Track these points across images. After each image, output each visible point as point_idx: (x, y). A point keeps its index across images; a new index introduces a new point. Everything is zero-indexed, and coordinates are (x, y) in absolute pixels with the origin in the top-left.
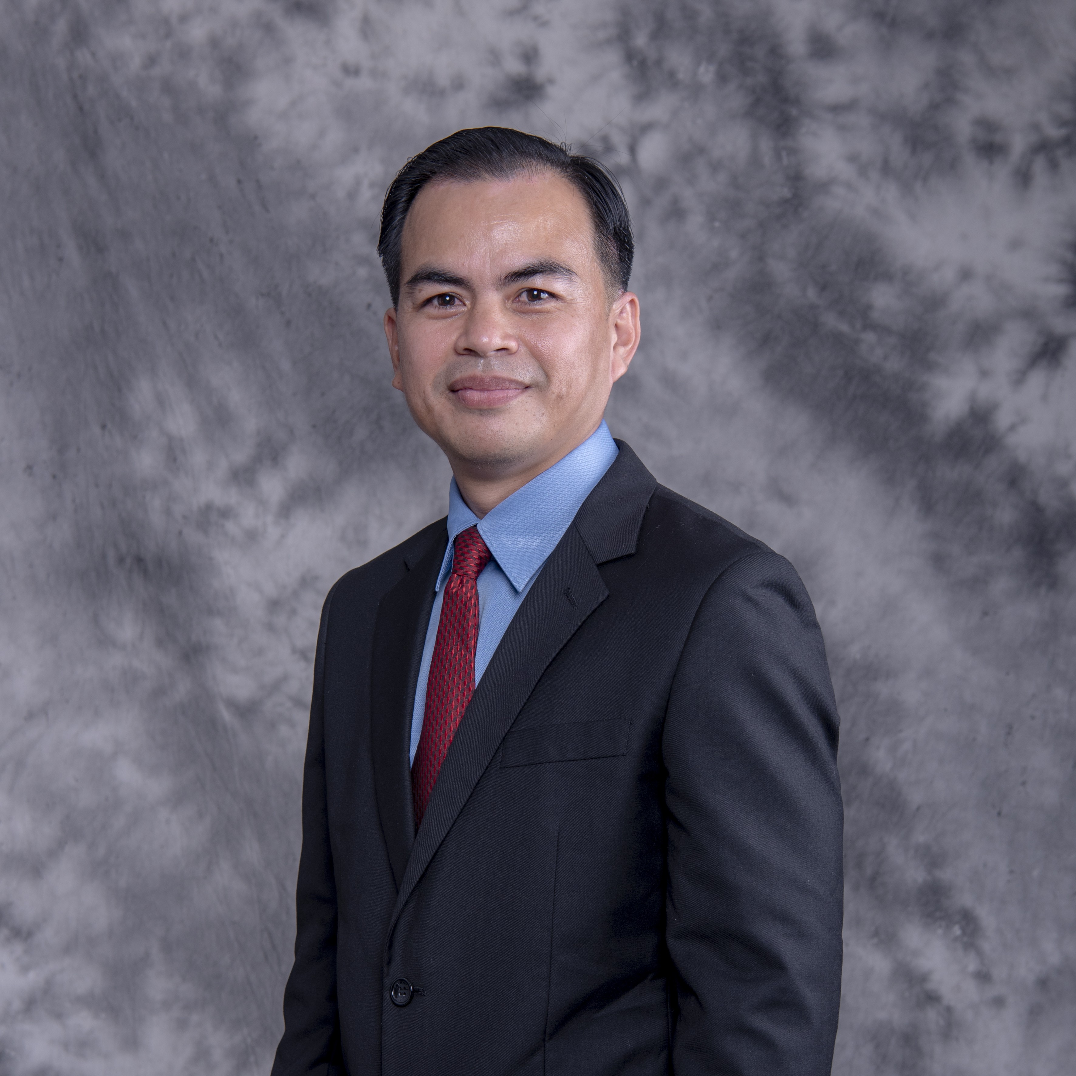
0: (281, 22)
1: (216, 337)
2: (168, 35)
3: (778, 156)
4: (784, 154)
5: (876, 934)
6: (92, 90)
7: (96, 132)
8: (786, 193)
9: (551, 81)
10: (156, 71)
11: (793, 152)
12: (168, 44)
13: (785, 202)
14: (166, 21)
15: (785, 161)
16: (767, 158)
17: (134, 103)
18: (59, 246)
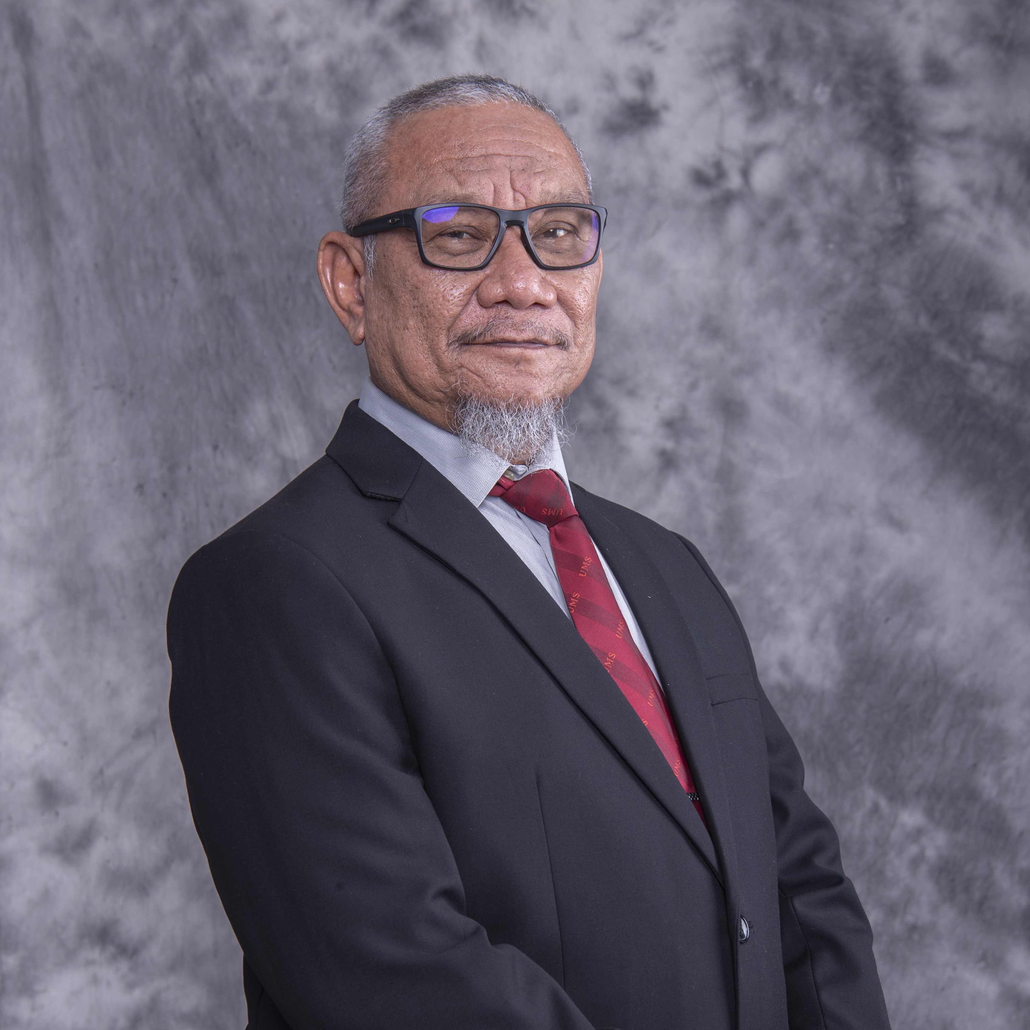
0: (397, 46)
1: (331, 361)
2: (286, 60)
3: (892, 182)
4: (898, 180)
5: (983, 958)
6: (209, 116)
7: (213, 157)
8: (900, 219)
9: (666, 107)
10: (274, 97)
11: (907, 177)
12: (286, 69)
13: (899, 228)
14: (283, 47)
15: (900, 187)
16: (882, 184)
17: (251, 128)
18: (173, 267)
